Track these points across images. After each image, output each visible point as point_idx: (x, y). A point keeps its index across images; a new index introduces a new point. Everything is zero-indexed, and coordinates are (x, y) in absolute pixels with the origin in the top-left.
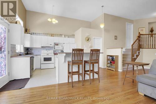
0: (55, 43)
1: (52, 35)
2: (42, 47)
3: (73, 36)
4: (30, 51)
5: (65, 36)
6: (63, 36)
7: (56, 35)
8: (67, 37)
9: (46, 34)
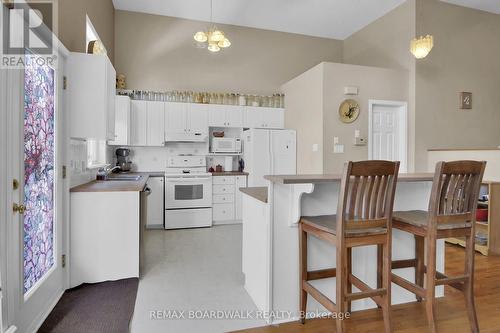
0: (211, 128)
1: (203, 98)
2: (167, 144)
3: (278, 99)
4: (126, 159)
5: (249, 100)
6: (242, 100)
7: (216, 96)
8: (255, 104)
9: (183, 95)
